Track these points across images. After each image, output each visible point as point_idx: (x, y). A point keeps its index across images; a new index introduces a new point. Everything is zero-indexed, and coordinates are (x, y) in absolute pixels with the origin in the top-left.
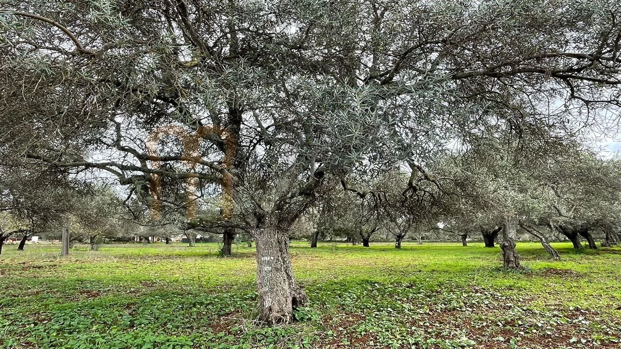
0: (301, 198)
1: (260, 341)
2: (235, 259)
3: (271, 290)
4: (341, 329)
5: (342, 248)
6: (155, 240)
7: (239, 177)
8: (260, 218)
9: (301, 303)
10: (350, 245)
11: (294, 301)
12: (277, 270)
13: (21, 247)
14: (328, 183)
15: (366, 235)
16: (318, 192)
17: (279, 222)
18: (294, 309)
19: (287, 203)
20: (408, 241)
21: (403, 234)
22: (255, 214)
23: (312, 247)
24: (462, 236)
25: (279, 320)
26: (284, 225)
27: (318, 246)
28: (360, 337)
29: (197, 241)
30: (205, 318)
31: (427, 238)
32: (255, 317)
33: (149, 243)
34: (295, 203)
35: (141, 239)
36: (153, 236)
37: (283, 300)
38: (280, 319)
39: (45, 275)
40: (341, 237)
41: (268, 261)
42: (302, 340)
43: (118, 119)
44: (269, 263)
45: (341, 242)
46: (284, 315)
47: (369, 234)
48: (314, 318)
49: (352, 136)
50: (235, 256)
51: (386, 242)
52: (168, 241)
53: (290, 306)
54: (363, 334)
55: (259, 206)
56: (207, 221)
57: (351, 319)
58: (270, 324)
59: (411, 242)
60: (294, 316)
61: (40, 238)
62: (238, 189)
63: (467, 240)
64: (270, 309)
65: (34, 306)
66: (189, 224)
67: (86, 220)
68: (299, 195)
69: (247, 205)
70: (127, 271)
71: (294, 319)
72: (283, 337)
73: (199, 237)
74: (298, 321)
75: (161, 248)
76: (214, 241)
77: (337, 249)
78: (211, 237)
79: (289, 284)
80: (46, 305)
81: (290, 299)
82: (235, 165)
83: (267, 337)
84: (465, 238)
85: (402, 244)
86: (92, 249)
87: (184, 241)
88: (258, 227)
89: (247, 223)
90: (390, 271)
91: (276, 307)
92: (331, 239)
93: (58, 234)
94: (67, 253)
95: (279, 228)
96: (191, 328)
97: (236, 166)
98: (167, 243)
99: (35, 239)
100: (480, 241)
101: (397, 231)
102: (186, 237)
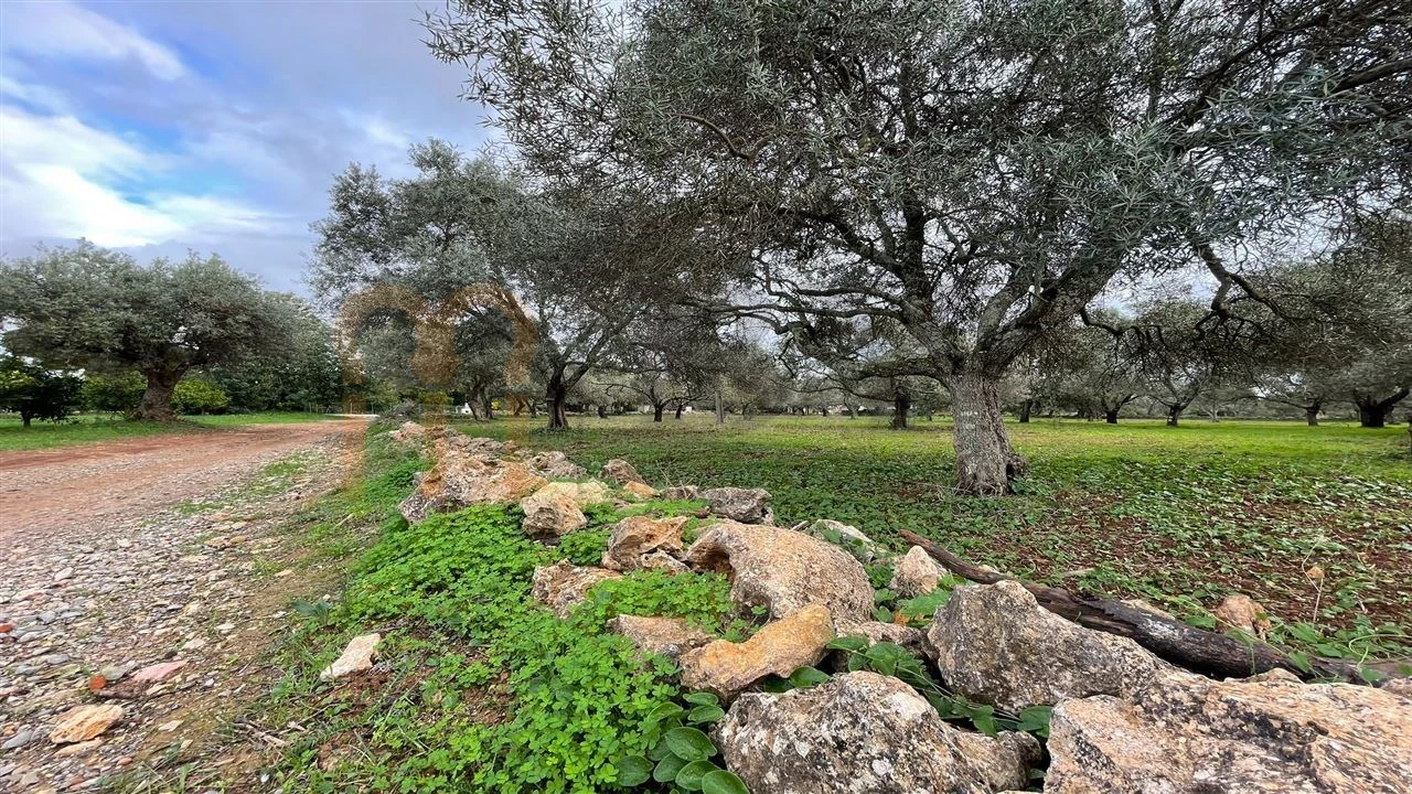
0: (1018, 333)
1: (963, 512)
2: (913, 432)
3: (976, 454)
4: (1084, 508)
5: (1070, 424)
6: (811, 411)
7: (925, 311)
8: (957, 362)
9: (1019, 472)
10: (1084, 421)
11: (1009, 469)
12: (984, 428)
13: (678, 415)
14: (1063, 308)
15: (1111, 407)
16: (1047, 323)
17: (985, 366)
18: (1009, 479)
19: (996, 340)
20: (1191, 418)
21: (1183, 404)
22: (950, 356)
23: (1022, 421)
24: (1307, 408)
25: (988, 491)
26: (994, 370)
27: (1030, 420)
28: (1116, 520)
29: (860, 413)
30: (887, 484)
31: (1230, 413)
32: (953, 485)
33: (803, 414)
34: (1009, 340)
35: (794, 411)
36: (808, 407)
37: (993, 466)
38: (991, 489)
39: (708, 438)
40: (1067, 411)
41: (971, 417)
42: (1024, 516)
43: (765, 258)
44: (971, 419)
45: (1068, 417)
46: (995, 486)
47: (1117, 404)
48: (1040, 492)
49: (1123, 208)
50: (912, 428)
51: (1149, 418)
52: (825, 413)
53: (1004, 474)
54: (1121, 516)
55: (955, 347)
56: (884, 369)
57: (1099, 498)
58: (975, 494)
59: (1198, 419)
60: (1010, 487)
61: (693, 409)
62: (923, 325)
63: (1318, 416)
64: (975, 477)
65: (703, 463)
66: (861, 372)
67: (740, 382)
68: (1016, 328)
69: (938, 346)
70: (786, 438)
71: (1010, 491)
72: (996, 509)
73: (862, 408)
74: (1015, 494)
75: (820, 420)
76: (883, 414)
77: (1062, 425)
78: (877, 409)
79: (1002, 448)
80: (715, 463)
81: (1003, 467)
82: (918, 294)
83: (973, 508)
84: (1315, 413)
85: (1179, 422)
86: (745, 418)
87: (844, 413)
88: (954, 373)
89: (939, 368)
90: (1161, 452)
91: (983, 475)
92: (1051, 412)
93: (710, 404)
94: (722, 421)
95: (984, 374)
96: (873, 492)
97: (920, 296)
98: (824, 415)
99: (689, 409)
100: (1350, 419)
101: (1172, 400)
102: (846, 409)
